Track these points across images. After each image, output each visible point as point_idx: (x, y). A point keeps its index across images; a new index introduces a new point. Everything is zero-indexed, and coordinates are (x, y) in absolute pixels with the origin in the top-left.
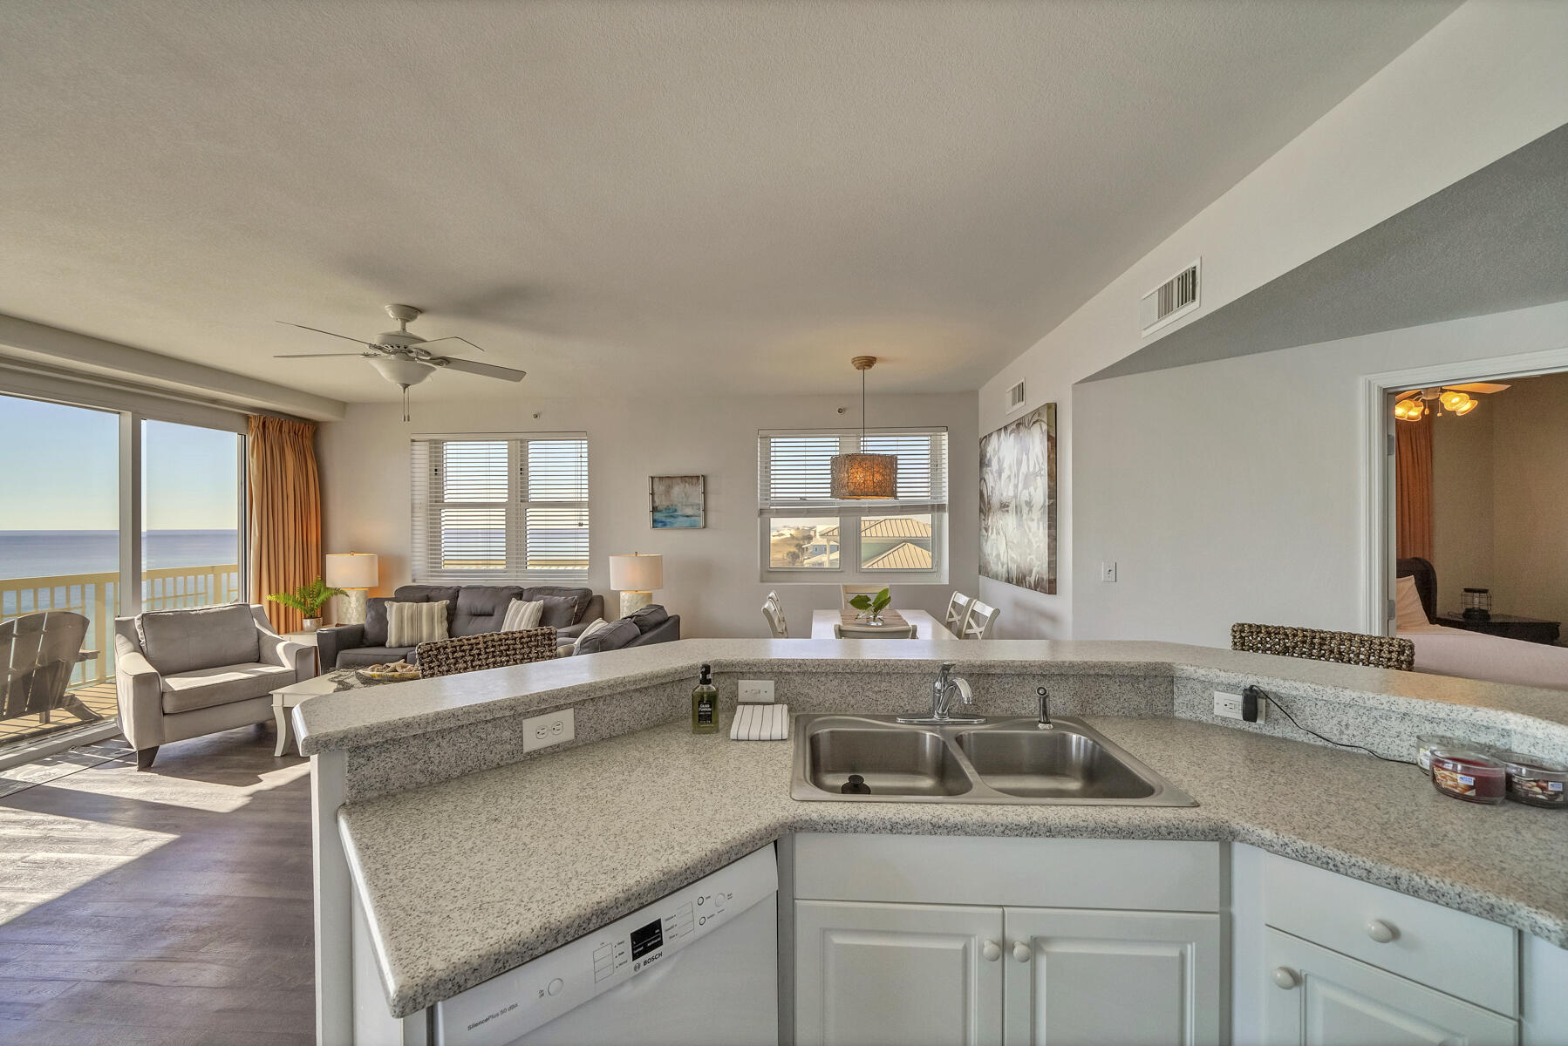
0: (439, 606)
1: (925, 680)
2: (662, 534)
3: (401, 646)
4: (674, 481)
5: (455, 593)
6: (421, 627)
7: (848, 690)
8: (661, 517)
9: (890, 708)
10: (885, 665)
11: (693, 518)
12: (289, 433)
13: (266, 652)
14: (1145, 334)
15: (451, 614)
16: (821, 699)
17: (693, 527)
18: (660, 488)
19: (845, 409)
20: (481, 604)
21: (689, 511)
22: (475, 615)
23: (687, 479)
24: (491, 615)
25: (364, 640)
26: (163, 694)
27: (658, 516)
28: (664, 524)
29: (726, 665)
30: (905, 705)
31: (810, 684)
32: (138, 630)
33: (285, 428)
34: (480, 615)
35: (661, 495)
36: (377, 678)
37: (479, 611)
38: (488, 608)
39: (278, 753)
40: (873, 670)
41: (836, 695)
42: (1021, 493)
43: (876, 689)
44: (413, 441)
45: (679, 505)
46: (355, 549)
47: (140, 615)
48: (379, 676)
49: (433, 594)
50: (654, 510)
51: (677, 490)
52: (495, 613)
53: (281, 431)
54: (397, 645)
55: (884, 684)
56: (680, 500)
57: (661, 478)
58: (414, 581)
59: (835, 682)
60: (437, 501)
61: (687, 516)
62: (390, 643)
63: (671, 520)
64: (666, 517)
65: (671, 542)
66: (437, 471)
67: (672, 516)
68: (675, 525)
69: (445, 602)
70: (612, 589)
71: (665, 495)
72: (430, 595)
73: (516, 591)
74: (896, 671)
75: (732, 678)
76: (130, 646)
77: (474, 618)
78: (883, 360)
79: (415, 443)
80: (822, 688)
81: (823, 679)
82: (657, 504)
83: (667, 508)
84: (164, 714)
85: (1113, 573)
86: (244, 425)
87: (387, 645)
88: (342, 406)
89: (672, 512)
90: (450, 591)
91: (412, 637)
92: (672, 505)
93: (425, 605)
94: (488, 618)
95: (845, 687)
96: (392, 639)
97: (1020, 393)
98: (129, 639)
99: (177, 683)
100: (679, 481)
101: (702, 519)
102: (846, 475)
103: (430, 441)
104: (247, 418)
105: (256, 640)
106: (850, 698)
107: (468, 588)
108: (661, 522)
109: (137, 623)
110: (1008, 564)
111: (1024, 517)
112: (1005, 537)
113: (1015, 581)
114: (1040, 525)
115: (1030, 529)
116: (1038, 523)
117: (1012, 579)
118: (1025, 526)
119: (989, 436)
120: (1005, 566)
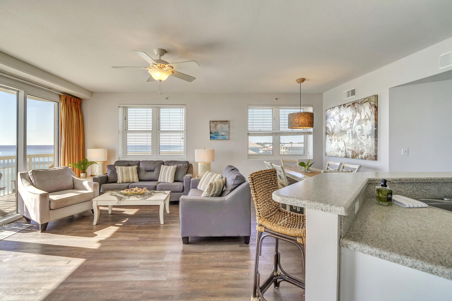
0: (135, 168)
1: (443, 185)
2: (213, 141)
3: (123, 183)
4: (218, 123)
5: (138, 163)
6: (129, 175)
7: (415, 189)
8: (214, 136)
9: (431, 195)
10: (431, 179)
11: (224, 136)
12: (73, 102)
13: (77, 185)
14: (441, 68)
15: (139, 171)
16: (406, 193)
17: (225, 139)
18: (213, 125)
19: (278, 99)
20: (149, 167)
21: (223, 133)
22: (147, 171)
23: (222, 122)
24: (153, 171)
25: (108, 181)
26: (50, 202)
27: (212, 135)
28: (214, 138)
29: (372, 180)
30: (436, 194)
31: (402, 187)
32: (30, 177)
33: (72, 101)
34: (149, 171)
35: (213, 128)
36: (129, 194)
37: (149, 169)
38: (152, 168)
39: (95, 223)
40: (427, 181)
41: (411, 191)
42: (355, 127)
43: (426, 189)
44: (119, 107)
45: (220, 131)
46: (97, 147)
47: (31, 171)
48: (130, 193)
49: (130, 163)
50: (211, 133)
51: (219, 126)
52: (155, 170)
53: (71, 102)
54: (122, 182)
55: (428, 187)
56: (220, 129)
57: (213, 122)
58: (119, 159)
59: (411, 186)
60: (125, 130)
61: (222, 135)
62: (119, 181)
63: (217, 137)
64: (215, 135)
65: (217, 144)
66: (126, 118)
67: (217, 135)
68: (219, 139)
69: (136, 166)
70: (195, 161)
71: (215, 128)
72: (129, 164)
73: (162, 162)
74: (435, 181)
75: (373, 185)
76: (28, 183)
77: (147, 172)
78: (308, 80)
79: (120, 108)
80: (406, 188)
81: (406, 185)
82: (211, 131)
83: (215, 132)
84: (50, 209)
85: (407, 153)
86: (59, 99)
87: (118, 182)
88: (92, 93)
89: (217, 134)
90: (137, 162)
91: (127, 180)
92: (217, 131)
93: (130, 167)
94: (153, 172)
95: (415, 188)
96: (120, 180)
97: (353, 92)
98: (27, 181)
99: (54, 197)
100: (220, 122)
101: (228, 136)
102: (298, 120)
103: (124, 107)
104: (60, 96)
105: (72, 181)
106: (416, 192)
107: (143, 161)
108: (213, 137)
109: (30, 174)
110: (346, 151)
111: (358, 134)
112: (344, 142)
113: (351, 157)
114: (369, 136)
115: (361, 139)
116: (368, 136)
117: (349, 156)
118: (359, 138)
119: (332, 108)
120: (344, 152)
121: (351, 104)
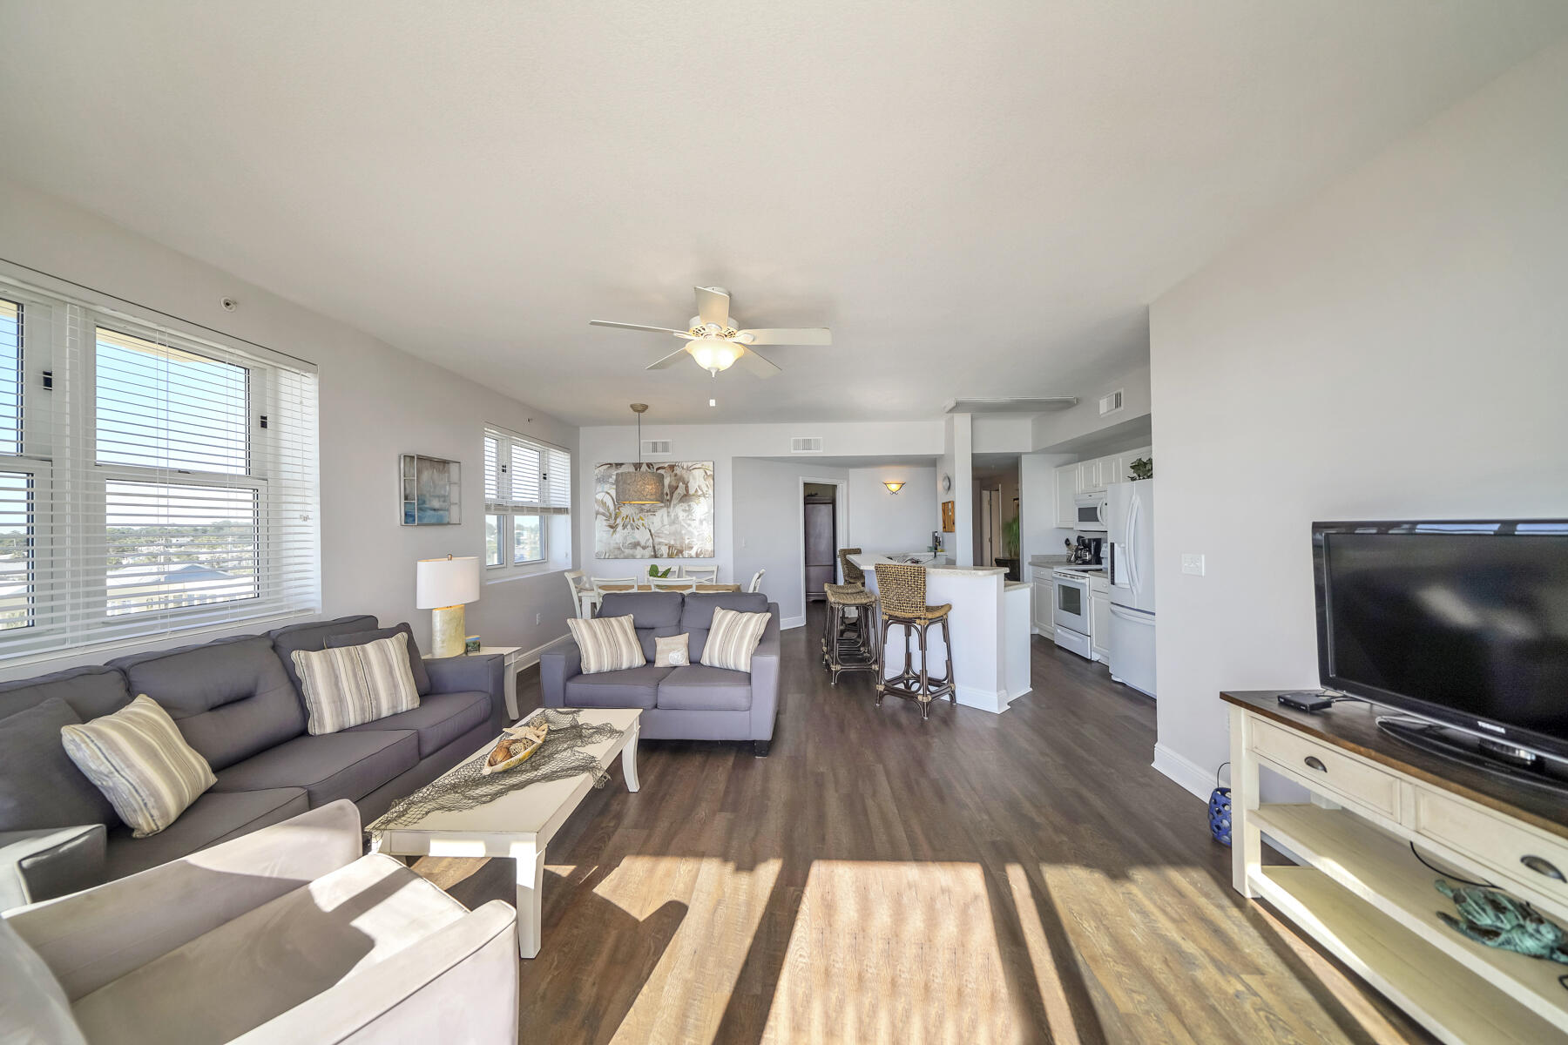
4: (424, 464)
11: (441, 512)
17: (438, 523)
18: (411, 471)
19: (531, 420)
21: (436, 503)
23: (435, 463)
35: (412, 481)
45: (428, 495)
51: (426, 476)
57: (412, 458)
61: (435, 510)
63: (421, 513)
67: (421, 509)
68: (424, 520)
82: (407, 492)
83: (418, 498)
89: (421, 503)
92: (421, 495)
97: (664, 447)
100: (428, 464)
101: (447, 514)
110: (654, 547)
111: (681, 518)
112: (650, 531)
113: (665, 555)
114: (704, 522)
115: (689, 525)
116: (701, 522)
117: (662, 555)
118: (683, 523)
119: (617, 464)
120: (650, 549)
121: (666, 465)
